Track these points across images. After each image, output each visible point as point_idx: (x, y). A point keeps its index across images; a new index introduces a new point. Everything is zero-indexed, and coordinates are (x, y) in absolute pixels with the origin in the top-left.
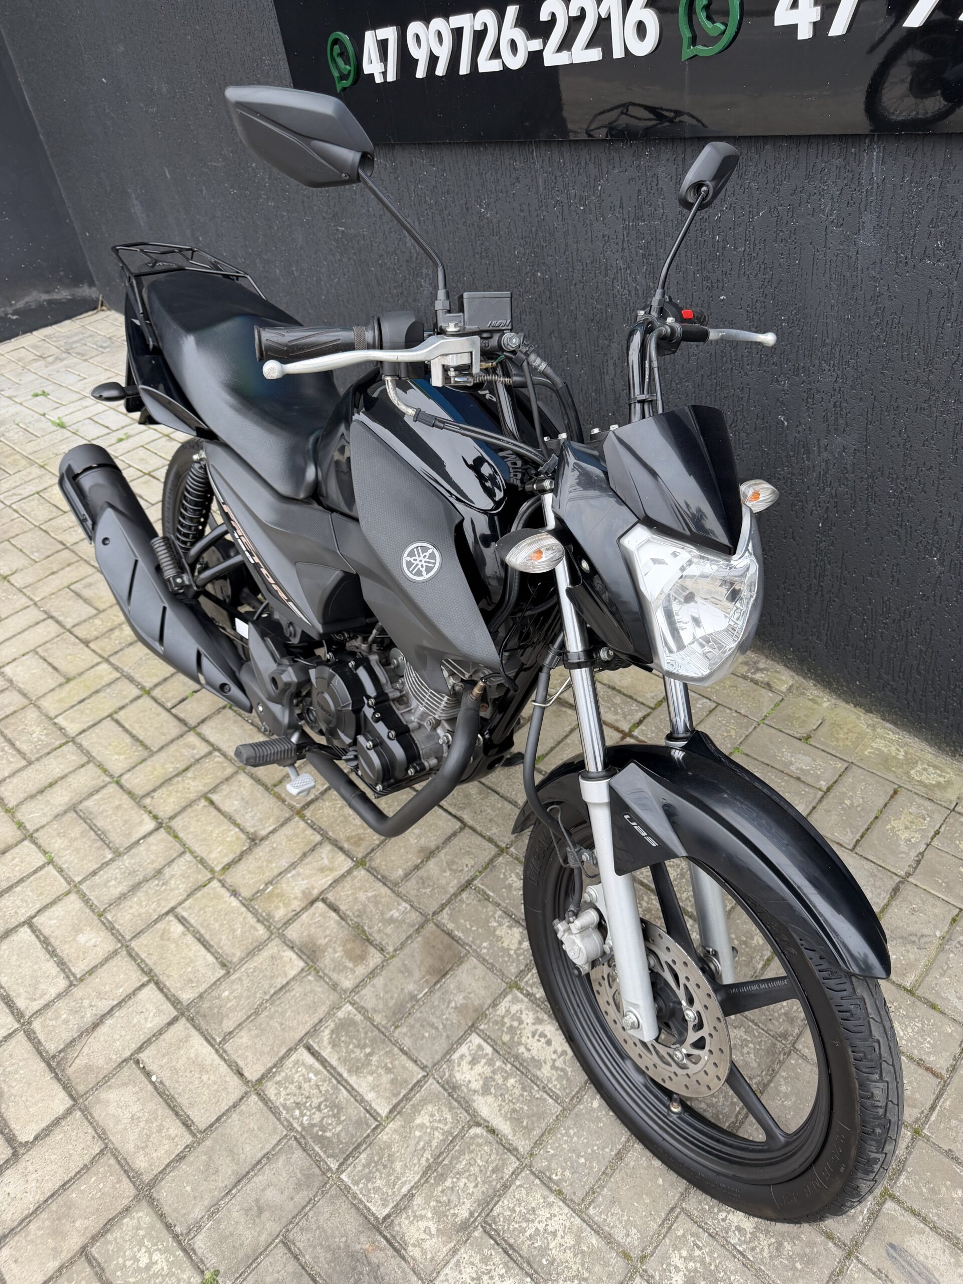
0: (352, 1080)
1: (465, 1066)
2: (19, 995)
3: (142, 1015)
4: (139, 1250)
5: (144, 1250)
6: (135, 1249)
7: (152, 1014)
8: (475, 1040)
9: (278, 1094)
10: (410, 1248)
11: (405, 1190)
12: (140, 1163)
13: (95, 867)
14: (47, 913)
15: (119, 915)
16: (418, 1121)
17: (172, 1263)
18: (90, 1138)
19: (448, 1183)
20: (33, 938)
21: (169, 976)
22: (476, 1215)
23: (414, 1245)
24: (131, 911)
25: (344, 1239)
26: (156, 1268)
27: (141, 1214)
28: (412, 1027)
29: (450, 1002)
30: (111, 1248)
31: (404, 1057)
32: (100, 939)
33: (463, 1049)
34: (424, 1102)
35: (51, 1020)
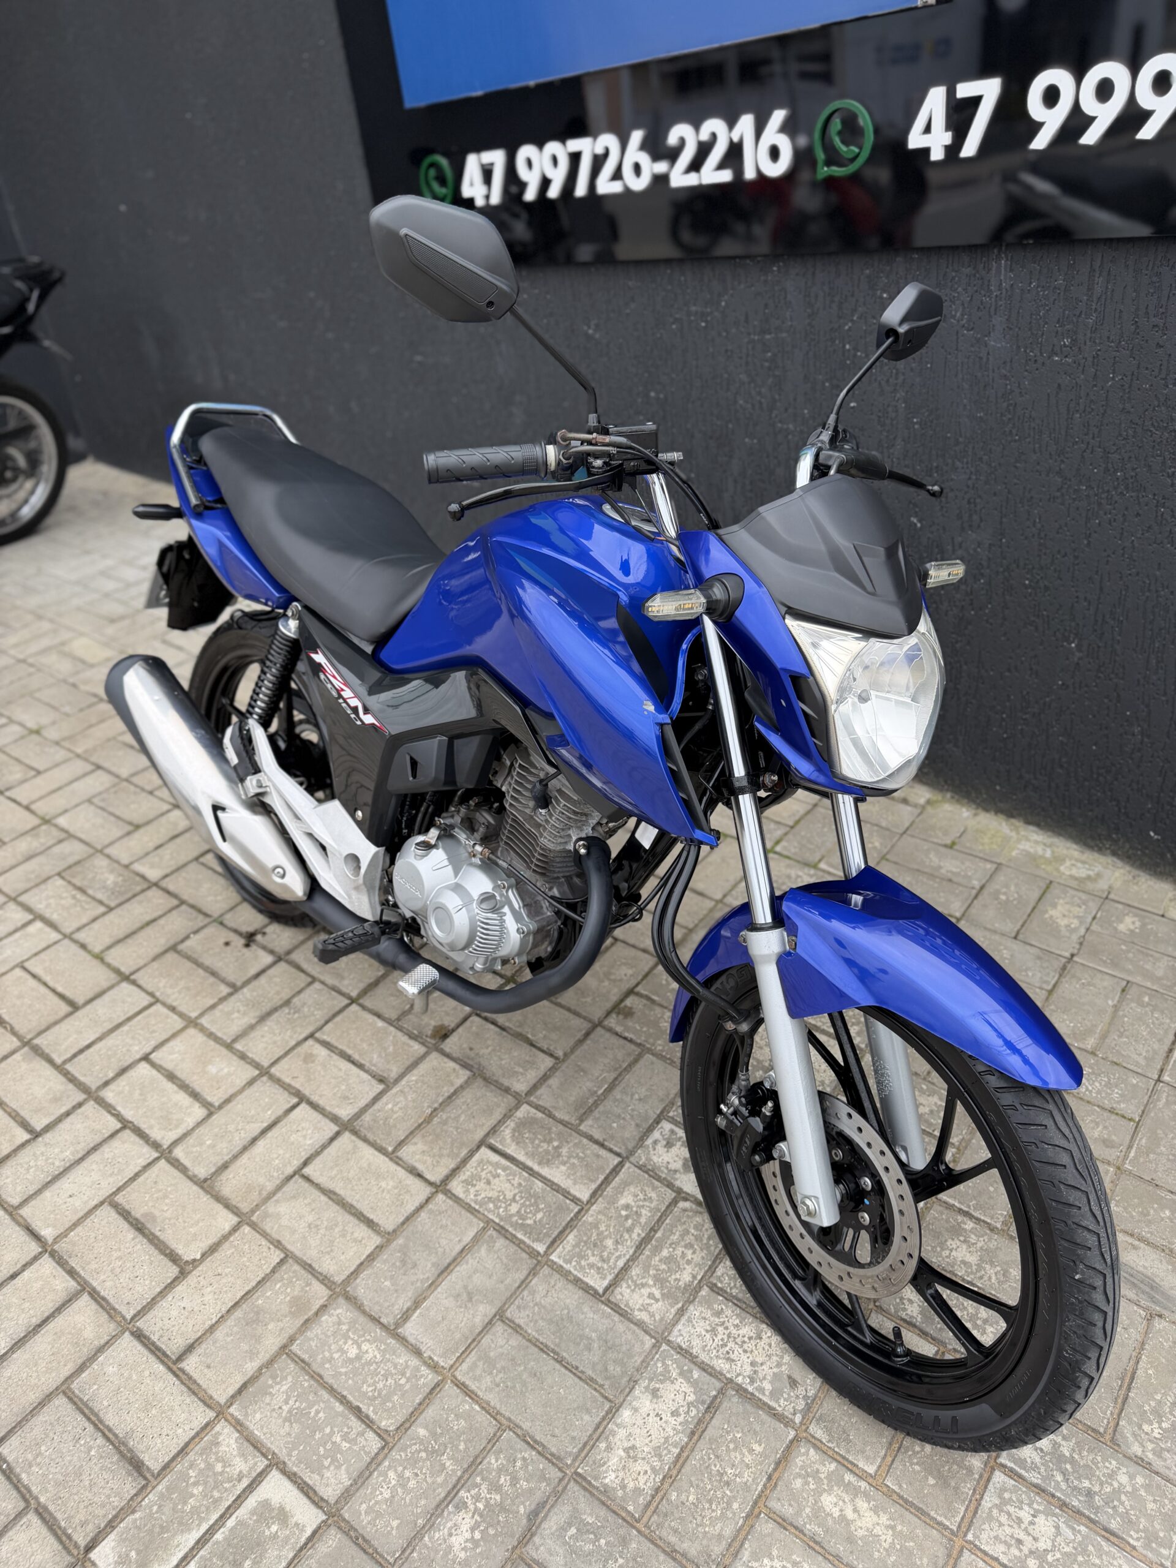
0: (545, 1171)
1: (660, 1148)
2: (151, 1127)
3: (299, 1134)
4: (345, 1343)
5: (350, 1342)
6: (341, 1343)
7: (310, 1132)
8: (666, 1126)
9: (467, 1191)
10: (636, 1313)
11: (621, 1263)
12: (327, 1266)
13: (211, 1002)
14: (165, 1049)
15: (251, 1044)
16: (622, 1202)
17: (385, 1351)
18: (265, 1249)
19: (665, 1253)
20: (154, 1072)
21: (321, 1096)
22: (699, 1277)
23: (640, 1310)
24: (264, 1040)
25: (566, 1312)
26: (369, 1356)
27: (339, 1311)
28: (597, 1119)
29: (632, 1095)
30: (313, 1344)
31: (595, 1146)
32: (233, 1069)
33: (656, 1135)
34: (626, 1184)
35: (193, 1146)
